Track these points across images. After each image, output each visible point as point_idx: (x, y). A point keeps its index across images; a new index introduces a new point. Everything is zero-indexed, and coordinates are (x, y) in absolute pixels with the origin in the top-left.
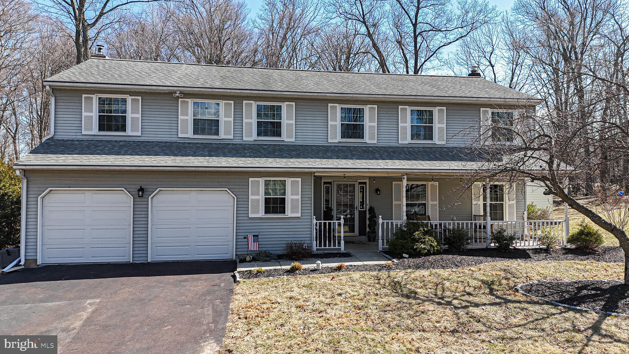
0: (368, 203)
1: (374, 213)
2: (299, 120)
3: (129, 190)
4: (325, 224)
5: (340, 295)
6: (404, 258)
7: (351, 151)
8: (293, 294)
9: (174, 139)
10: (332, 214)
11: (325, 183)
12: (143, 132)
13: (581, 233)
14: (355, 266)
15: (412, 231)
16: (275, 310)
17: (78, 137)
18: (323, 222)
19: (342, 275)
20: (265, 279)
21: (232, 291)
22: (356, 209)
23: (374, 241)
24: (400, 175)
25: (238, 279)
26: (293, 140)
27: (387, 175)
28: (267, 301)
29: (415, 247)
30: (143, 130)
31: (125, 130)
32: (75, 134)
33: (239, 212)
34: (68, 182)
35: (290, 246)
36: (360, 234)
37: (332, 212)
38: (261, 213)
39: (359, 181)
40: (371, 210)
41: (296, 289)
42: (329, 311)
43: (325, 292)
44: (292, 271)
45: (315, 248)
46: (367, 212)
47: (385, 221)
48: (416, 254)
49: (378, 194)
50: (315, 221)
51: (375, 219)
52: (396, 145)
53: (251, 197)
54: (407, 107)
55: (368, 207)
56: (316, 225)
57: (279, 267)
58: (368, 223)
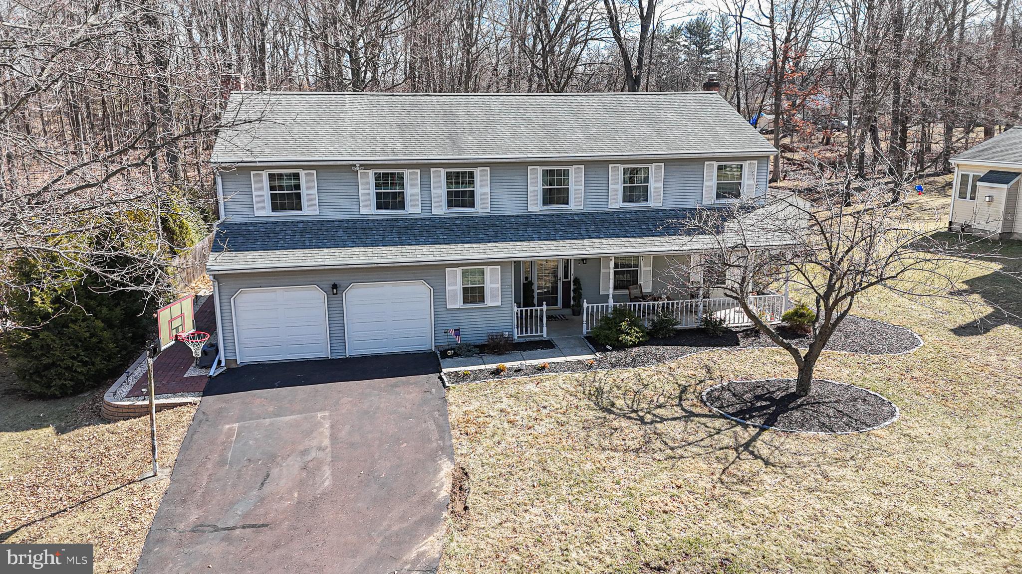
0: (572, 272)
1: (580, 285)
2: (494, 188)
3: (321, 286)
4: (526, 311)
5: (545, 407)
6: (608, 350)
7: (554, 224)
8: (503, 406)
9: (357, 217)
10: (533, 301)
12: (321, 211)
13: (796, 313)
14: (558, 363)
15: (618, 320)
16: (490, 425)
17: (250, 219)
18: (524, 309)
19: (547, 380)
20: (473, 385)
21: (444, 400)
22: (559, 281)
23: (579, 315)
25: (447, 384)
26: (488, 210)
28: (480, 414)
29: (620, 339)
30: (321, 207)
31: (300, 209)
32: (247, 216)
33: (436, 303)
34: (258, 281)
35: (491, 337)
36: (564, 306)
37: (533, 299)
38: (459, 304)
40: (577, 281)
41: (505, 400)
42: (536, 427)
43: (532, 404)
44: (497, 373)
45: (516, 336)
46: (572, 283)
47: (590, 305)
48: (620, 346)
49: (584, 263)
50: (515, 309)
51: (580, 296)
52: (606, 210)
53: (448, 288)
54: (619, 165)
55: (572, 277)
56: (517, 314)
57: (482, 367)
58: (572, 295)
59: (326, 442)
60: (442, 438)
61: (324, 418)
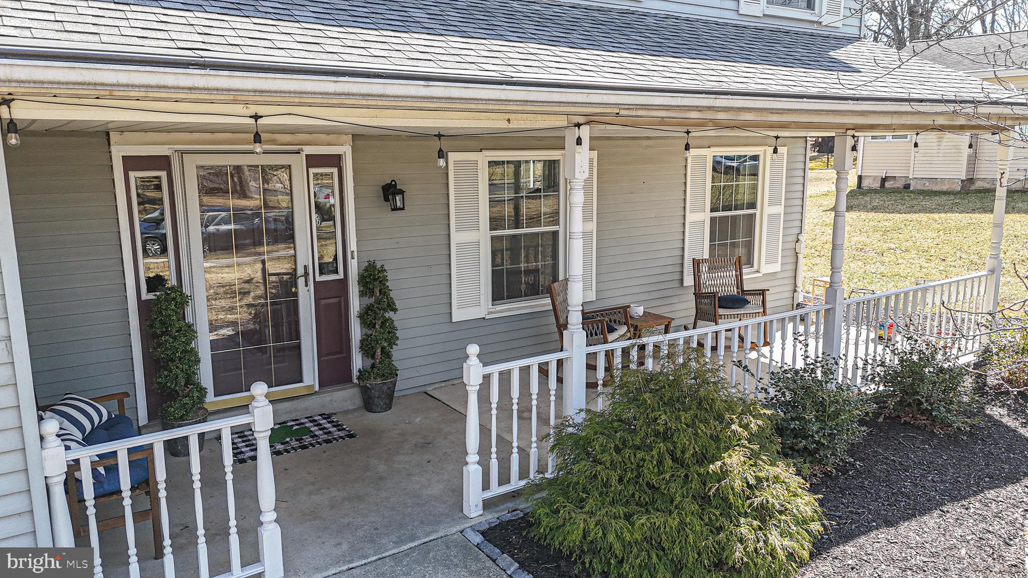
0: (353, 246)
1: (385, 292)
10: (189, 319)
11: (131, 163)
22: (301, 282)
24: (562, 121)
27: (503, 125)
36: (326, 380)
37: (188, 310)
39: (309, 150)
40: (371, 276)
46: (354, 288)
49: (395, 209)
51: (390, 314)
55: (354, 267)
58: (356, 332)
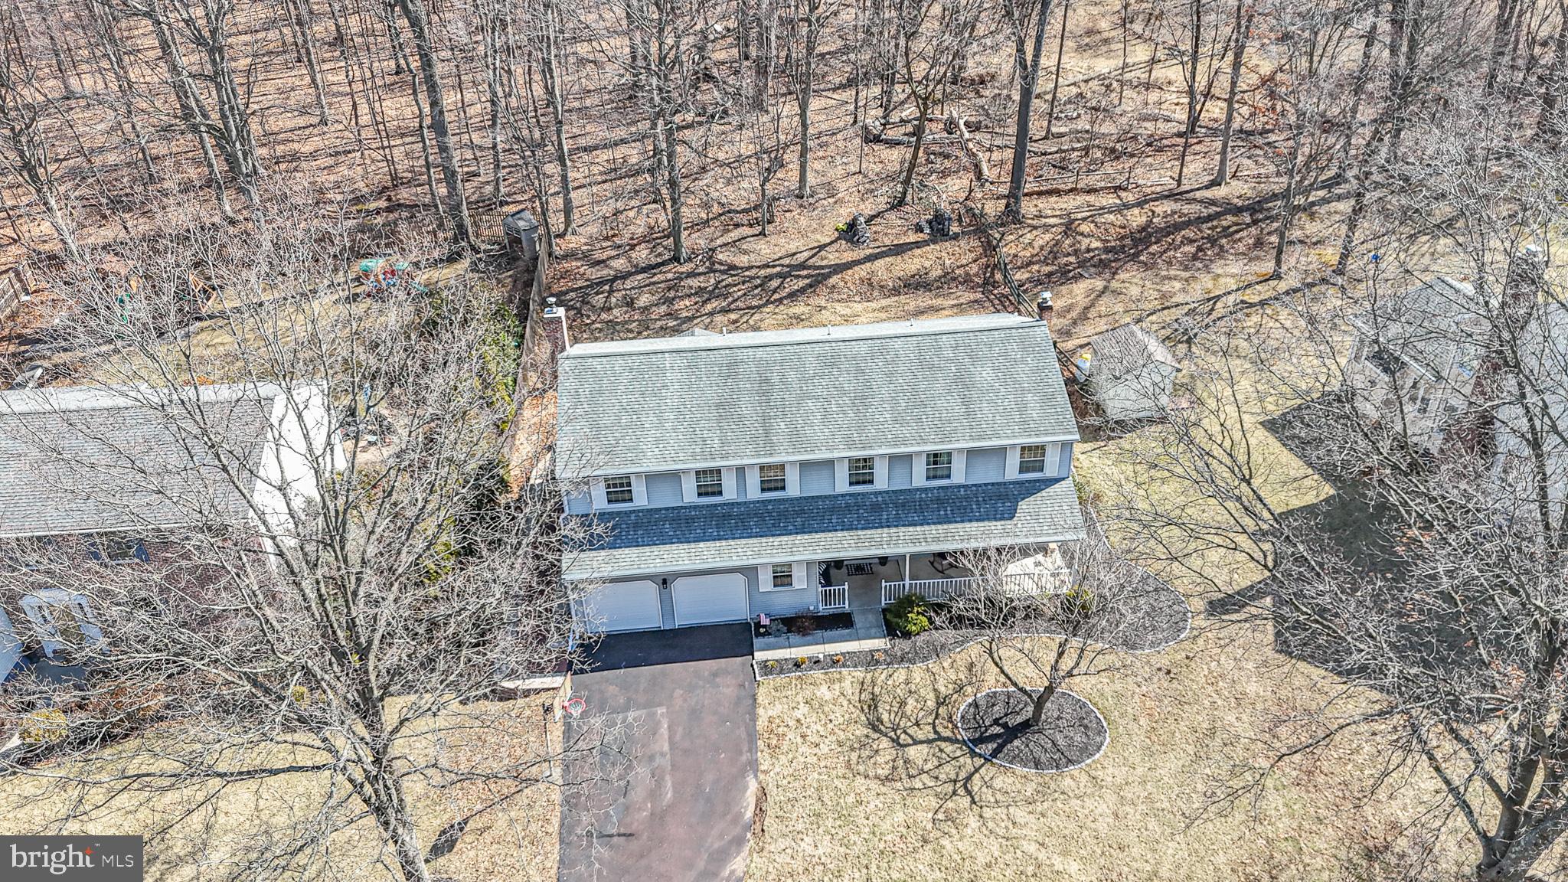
4: (830, 590)
5: (831, 721)
6: (897, 637)
7: (858, 508)
8: (799, 715)
9: (681, 504)
14: (852, 653)
16: (787, 738)
17: (590, 511)
19: (838, 680)
20: (778, 682)
21: (754, 699)
25: (758, 678)
26: (798, 493)
28: (781, 723)
31: (632, 501)
33: (750, 588)
38: (770, 588)
41: (802, 706)
42: (821, 746)
43: (822, 715)
44: (798, 664)
45: (821, 608)
47: (888, 584)
50: (820, 589)
52: (910, 487)
53: (760, 577)
56: (822, 591)
59: (666, 748)
60: (750, 750)
61: (662, 715)
